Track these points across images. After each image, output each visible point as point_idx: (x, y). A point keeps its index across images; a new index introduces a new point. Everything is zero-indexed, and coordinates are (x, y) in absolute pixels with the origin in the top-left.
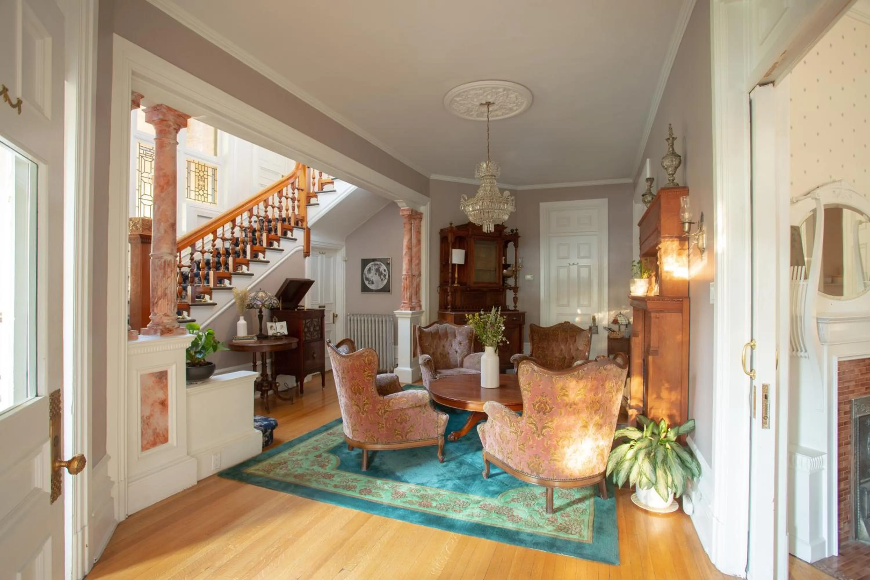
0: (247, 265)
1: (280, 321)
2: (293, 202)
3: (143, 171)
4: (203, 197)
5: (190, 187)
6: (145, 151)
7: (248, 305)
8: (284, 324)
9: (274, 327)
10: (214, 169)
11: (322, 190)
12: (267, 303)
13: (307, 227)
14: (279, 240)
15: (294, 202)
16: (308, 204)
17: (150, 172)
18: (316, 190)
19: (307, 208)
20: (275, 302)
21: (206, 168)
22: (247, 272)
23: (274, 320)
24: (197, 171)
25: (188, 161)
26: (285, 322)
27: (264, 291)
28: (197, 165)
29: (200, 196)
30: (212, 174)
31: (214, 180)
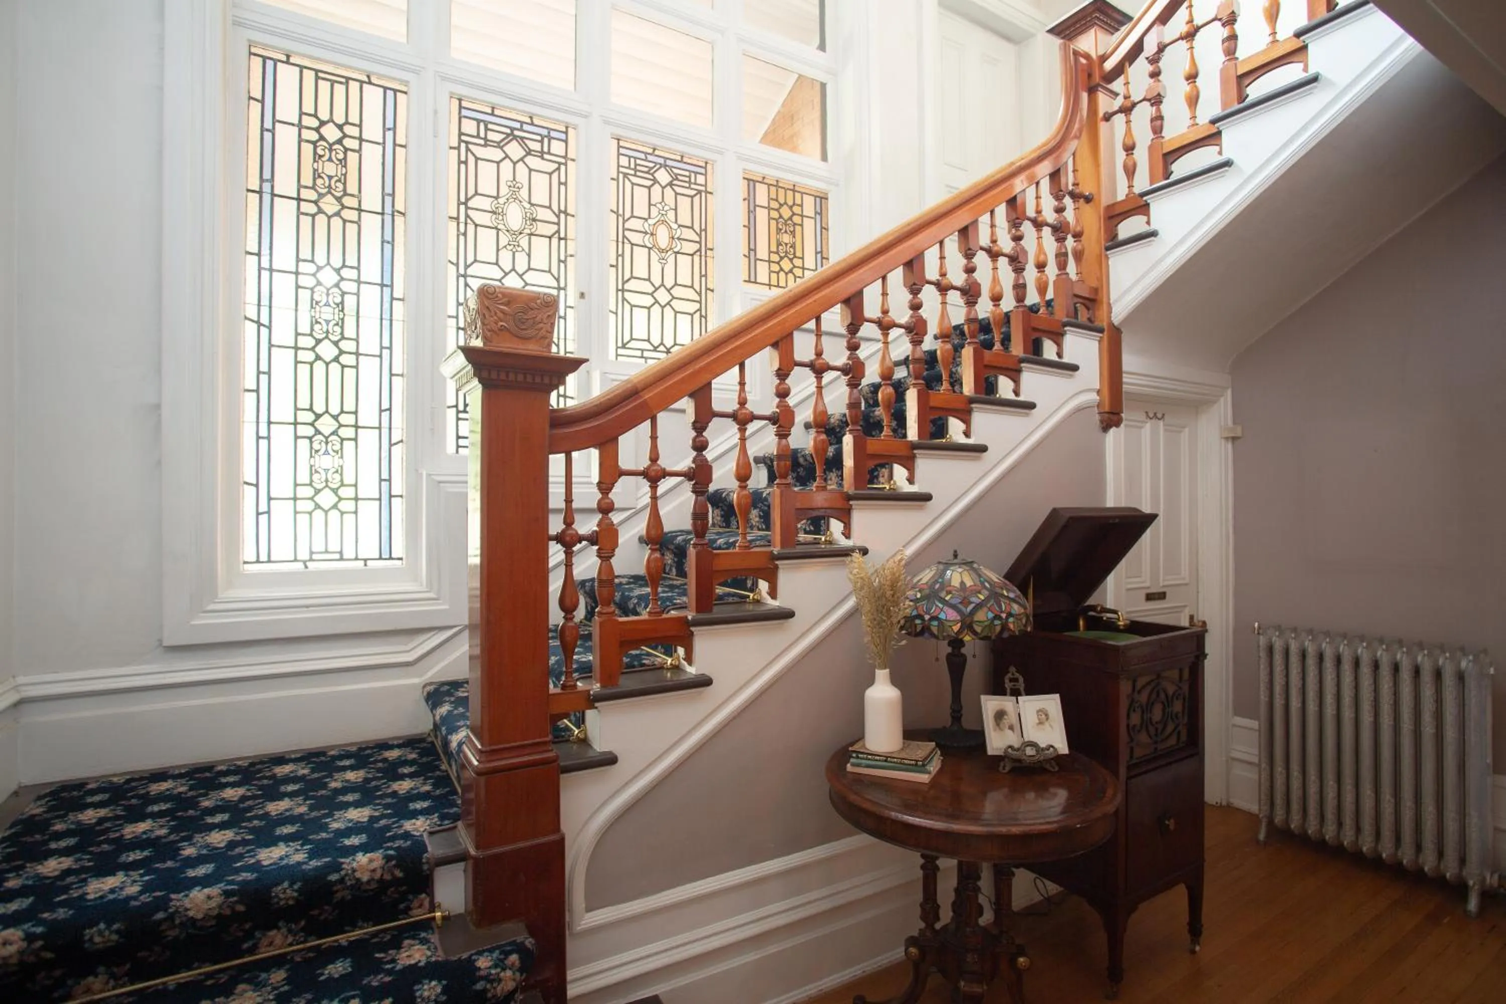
0: (909, 463)
1: (1031, 691)
2: (1061, 240)
3: (628, 214)
4: (790, 276)
5: (755, 250)
6: (632, 160)
7: (909, 619)
8: (1052, 703)
9: (1012, 718)
10: (822, 199)
11: (1167, 174)
12: (983, 616)
13: (1111, 325)
14: (1019, 371)
15: (1064, 239)
16: (1114, 243)
17: (646, 216)
18: (1142, 183)
19: (1107, 258)
20: (1016, 609)
21: (798, 196)
22: (907, 488)
23: (1008, 685)
24: (774, 205)
25: (748, 180)
26: (1057, 697)
27: (968, 564)
28: (773, 189)
29: (782, 274)
30: (816, 213)
31: (822, 228)
